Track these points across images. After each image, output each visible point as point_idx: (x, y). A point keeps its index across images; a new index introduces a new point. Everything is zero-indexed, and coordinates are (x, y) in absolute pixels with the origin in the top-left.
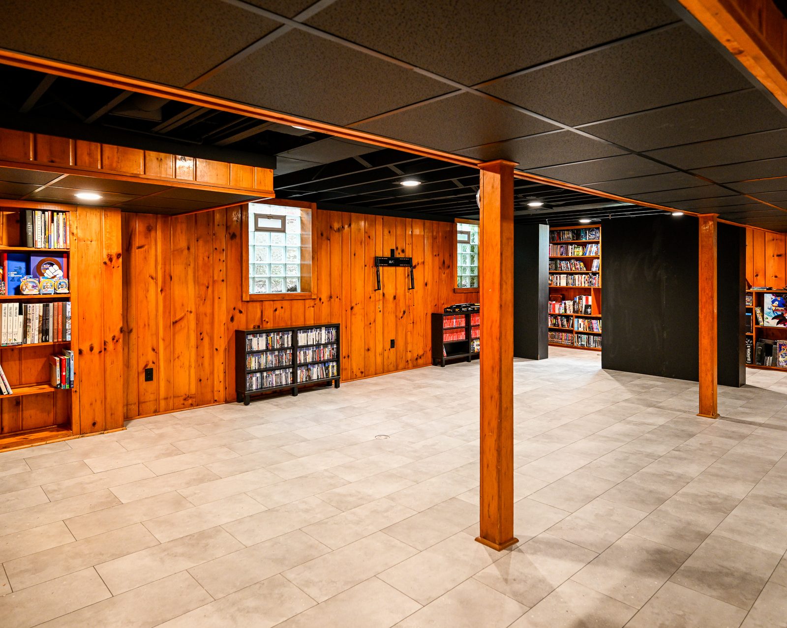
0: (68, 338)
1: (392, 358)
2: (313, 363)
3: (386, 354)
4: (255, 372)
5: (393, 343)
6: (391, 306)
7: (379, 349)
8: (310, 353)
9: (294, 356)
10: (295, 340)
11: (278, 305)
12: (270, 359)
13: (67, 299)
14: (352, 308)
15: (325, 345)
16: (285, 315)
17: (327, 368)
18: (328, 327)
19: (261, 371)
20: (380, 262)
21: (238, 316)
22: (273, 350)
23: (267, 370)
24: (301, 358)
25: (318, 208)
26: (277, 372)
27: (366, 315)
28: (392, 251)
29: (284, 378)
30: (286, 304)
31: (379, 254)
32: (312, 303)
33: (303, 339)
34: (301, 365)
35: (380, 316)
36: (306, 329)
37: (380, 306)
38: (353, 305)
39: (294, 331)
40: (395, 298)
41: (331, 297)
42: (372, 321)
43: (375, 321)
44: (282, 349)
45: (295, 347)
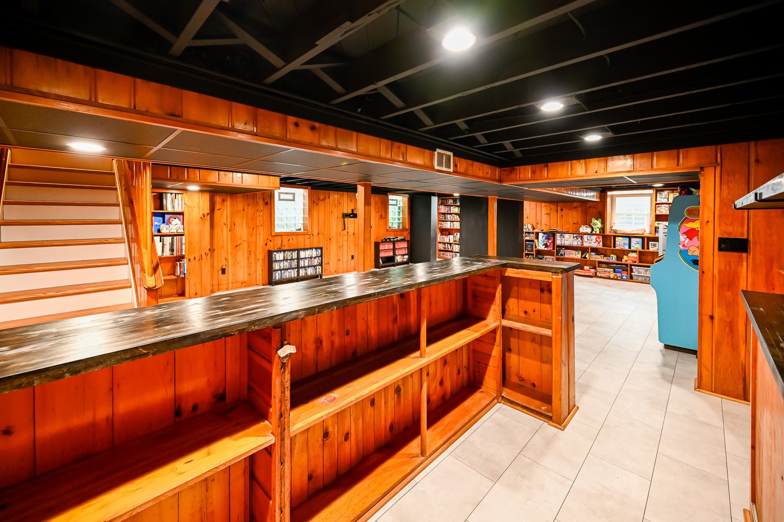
0: (184, 253)
1: (352, 265)
2: (308, 267)
3: (349, 262)
4: (278, 270)
5: (353, 257)
6: (351, 238)
7: (345, 260)
8: (307, 261)
9: (298, 263)
10: (298, 254)
11: (290, 237)
12: (286, 264)
13: (183, 235)
14: (330, 239)
15: (315, 258)
16: (294, 243)
17: (316, 269)
18: (316, 249)
19: (281, 270)
20: (345, 216)
21: (269, 243)
22: (287, 260)
23: (284, 269)
24: (302, 264)
25: (312, 189)
26: (289, 271)
27: (338, 243)
28: (353, 210)
29: (293, 274)
30: (294, 237)
31: (345, 212)
32: (308, 236)
33: (303, 254)
34: (302, 268)
35: (345, 243)
36: (305, 249)
37: (346, 238)
38: (331, 237)
39: (298, 250)
40: (354, 234)
41: (319, 234)
42: (341, 245)
43: (343, 246)
44: (292, 259)
45: (298, 259)
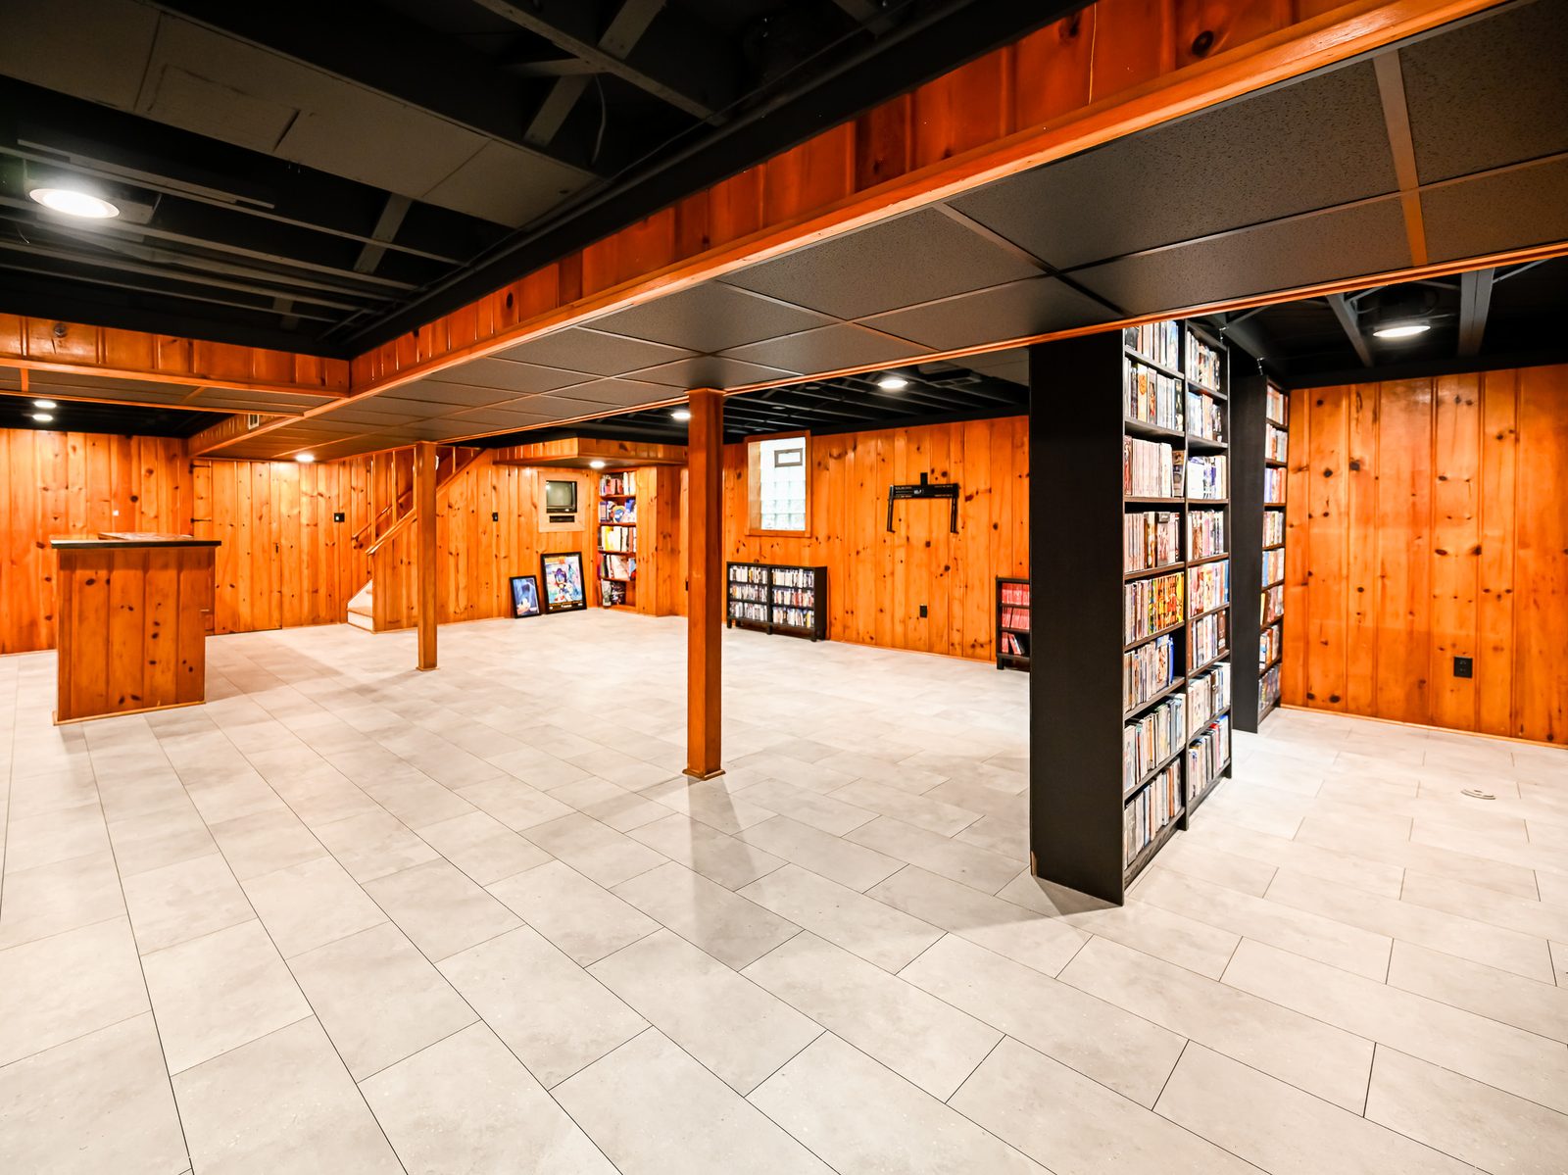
0: (635, 551)
1: (924, 634)
2: (791, 607)
3: (912, 623)
4: (738, 601)
5: (924, 612)
6: (920, 554)
7: (900, 613)
8: (787, 594)
9: (770, 595)
10: (770, 577)
11: (775, 541)
12: (750, 592)
13: (634, 526)
14: (858, 553)
15: (804, 590)
16: (777, 553)
17: (804, 616)
18: (806, 570)
19: (743, 601)
20: (896, 493)
21: (742, 548)
22: (753, 584)
23: (749, 602)
24: (778, 597)
25: (813, 435)
26: (757, 606)
27: (878, 564)
28: (924, 476)
29: (758, 613)
30: (780, 540)
31: (901, 481)
32: (807, 542)
33: (779, 578)
34: (778, 606)
35: (900, 569)
36: (784, 568)
37: (901, 554)
38: (860, 549)
39: (770, 568)
40: (928, 544)
41: (829, 538)
42: (888, 572)
43: (892, 574)
44: (760, 585)
45: (771, 586)
